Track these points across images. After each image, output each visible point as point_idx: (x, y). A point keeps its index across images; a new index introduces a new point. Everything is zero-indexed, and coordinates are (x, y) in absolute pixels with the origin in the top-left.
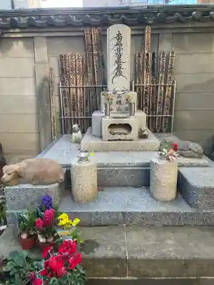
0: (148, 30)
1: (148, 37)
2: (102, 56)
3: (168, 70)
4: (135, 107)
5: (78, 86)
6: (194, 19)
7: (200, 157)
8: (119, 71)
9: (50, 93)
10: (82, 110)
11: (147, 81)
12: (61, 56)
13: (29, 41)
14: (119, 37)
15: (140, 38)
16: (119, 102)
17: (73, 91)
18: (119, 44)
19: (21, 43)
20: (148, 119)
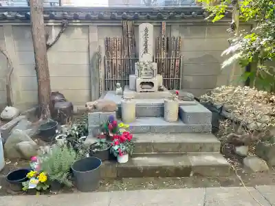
0: (164, 23)
1: (164, 28)
2: (134, 39)
3: (178, 48)
4: (156, 72)
5: (117, 58)
6: (193, 17)
7: (192, 100)
8: (146, 51)
9: (99, 62)
10: (120, 75)
11: (163, 55)
12: (107, 38)
13: (86, 28)
14: (146, 30)
15: (159, 28)
16: (146, 69)
17: (114, 62)
18: (146, 34)
19: (79, 29)
20: (164, 81)
